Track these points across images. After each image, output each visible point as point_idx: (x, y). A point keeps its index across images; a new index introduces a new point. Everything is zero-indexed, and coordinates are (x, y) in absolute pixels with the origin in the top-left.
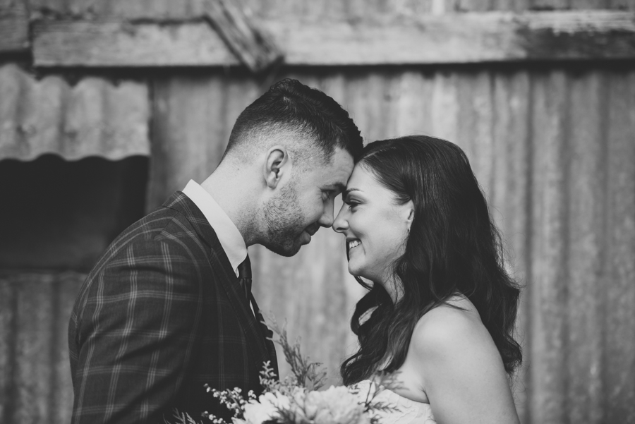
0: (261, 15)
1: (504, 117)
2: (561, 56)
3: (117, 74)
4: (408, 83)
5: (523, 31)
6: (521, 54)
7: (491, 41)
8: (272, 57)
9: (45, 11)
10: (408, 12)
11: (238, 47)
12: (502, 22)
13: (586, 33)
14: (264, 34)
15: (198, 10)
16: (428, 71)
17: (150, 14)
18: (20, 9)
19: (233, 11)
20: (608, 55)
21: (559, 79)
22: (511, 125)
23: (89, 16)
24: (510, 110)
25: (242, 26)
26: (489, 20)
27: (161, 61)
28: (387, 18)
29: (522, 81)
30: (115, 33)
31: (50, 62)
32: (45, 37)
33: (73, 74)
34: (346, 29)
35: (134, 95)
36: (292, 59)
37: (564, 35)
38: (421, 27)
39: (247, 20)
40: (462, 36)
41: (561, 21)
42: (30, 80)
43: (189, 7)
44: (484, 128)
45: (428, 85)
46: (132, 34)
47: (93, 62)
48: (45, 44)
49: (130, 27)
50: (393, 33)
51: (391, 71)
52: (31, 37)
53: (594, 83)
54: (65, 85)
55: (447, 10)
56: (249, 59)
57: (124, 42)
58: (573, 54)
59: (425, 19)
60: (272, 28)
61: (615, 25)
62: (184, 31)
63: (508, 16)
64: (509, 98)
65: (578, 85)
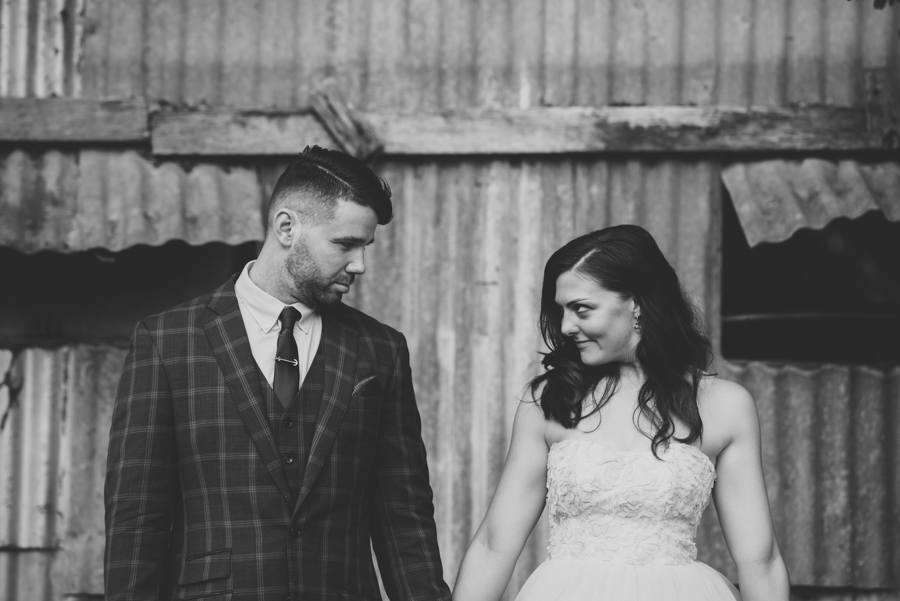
0: (361, 108)
1: (585, 203)
2: (637, 148)
3: (227, 162)
4: (496, 171)
5: (602, 125)
6: (600, 146)
7: (573, 134)
8: (372, 147)
9: (163, 103)
10: (497, 106)
11: (341, 138)
12: (583, 116)
13: (658, 127)
14: (365, 126)
15: (303, 103)
16: (515, 160)
17: (260, 107)
18: (140, 102)
19: (337, 105)
20: (679, 147)
21: (634, 168)
22: (591, 210)
23: (203, 108)
24: (590, 196)
25: (345, 118)
26: (572, 114)
27: (270, 150)
28: (477, 112)
29: (602, 169)
30: (228, 124)
31: (168, 151)
32: (163, 127)
33: (188, 162)
34: (440, 122)
35: (244, 181)
36: (389, 149)
37: (639, 129)
38: (509, 121)
39: (349, 113)
40: (547, 128)
41: (636, 116)
42: (148, 166)
43: (294, 99)
44: (566, 213)
45: (515, 173)
46: (243, 125)
47: (207, 151)
48: (163, 134)
49: (241, 118)
50: (483, 125)
51: (481, 160)
52: (150, 128)
53: (666, 171)
54: (182, 172)
55: (532, 105)
56: (351, 149)
57: (236, 132)
58: (647, 147)
59: (513, 112)
60: (373, 120)
61: (686, 121)
62: (291, 122)
63: (589, 111)
64: (589, 185)
65: (652, 173)
